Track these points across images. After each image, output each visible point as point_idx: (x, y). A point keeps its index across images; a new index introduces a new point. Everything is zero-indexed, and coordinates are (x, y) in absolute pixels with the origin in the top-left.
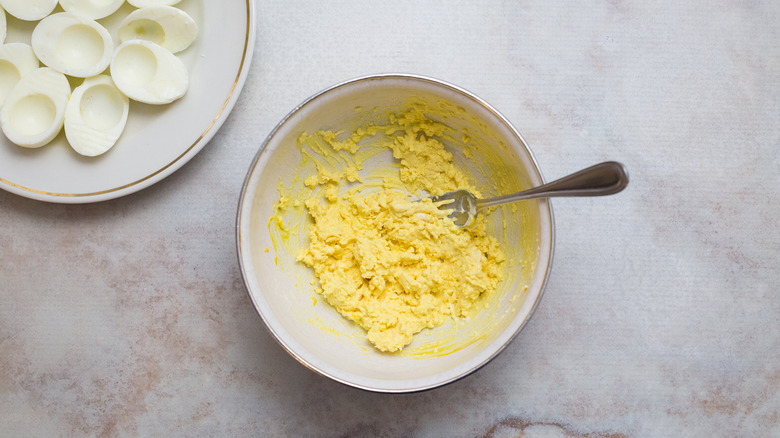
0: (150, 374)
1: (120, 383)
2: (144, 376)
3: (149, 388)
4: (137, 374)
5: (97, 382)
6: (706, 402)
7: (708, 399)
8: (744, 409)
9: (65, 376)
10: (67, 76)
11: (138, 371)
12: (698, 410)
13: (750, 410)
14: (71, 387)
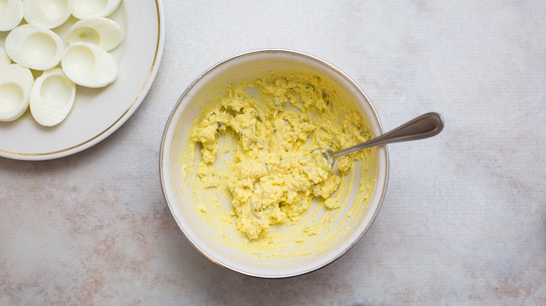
0: (96, 282)
1: (75, 288)
2: (92, 283)
3: (96, 291)
4: (87, 281)
5: (58, 288)
6: (497, 289)
7: (499, 287)
8: (525, 293)
9: (35, 285)
10: (31, 70)
12: (491, 295)
13: (529, 293)
14: (40, 292)
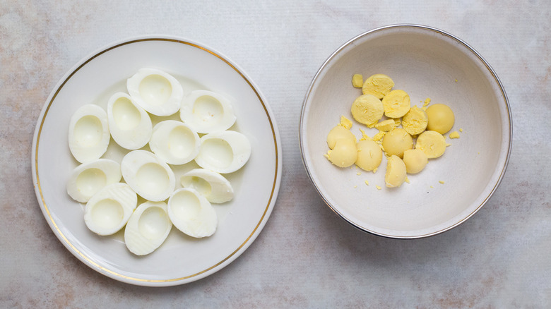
0: (67, 295)
1: (47, 302)
2: (63, 296)
3: (66, 304)
4: (58, 295)
5: (31, 302)
6: (442, 300)
7: (443, 298)
8: (468, 304)
9: (10, 299)
10: (138, 195)
11: (59, 293)
12: (437, 306)
13: (472, 304)
14: (14, 306)
